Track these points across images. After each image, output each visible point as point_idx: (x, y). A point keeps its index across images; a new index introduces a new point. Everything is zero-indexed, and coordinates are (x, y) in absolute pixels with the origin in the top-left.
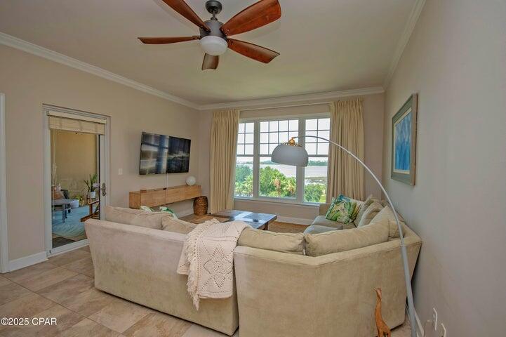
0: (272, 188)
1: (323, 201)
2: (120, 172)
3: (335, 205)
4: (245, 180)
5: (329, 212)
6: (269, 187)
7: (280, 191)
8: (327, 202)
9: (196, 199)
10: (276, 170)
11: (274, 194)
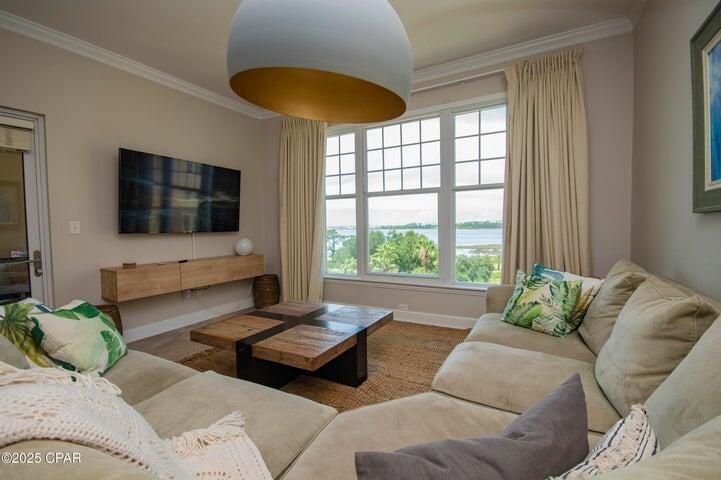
0: (418, 262)
1: (496, 281)
2: (75, 227)
3: (526, 289)
4: (376, 251)
5: (509, 306)
6: (413, 262)
7: (430, 267)
8: (503, 282)
9: (257, 278)
10: (422, 236)
11: (419, 271)
